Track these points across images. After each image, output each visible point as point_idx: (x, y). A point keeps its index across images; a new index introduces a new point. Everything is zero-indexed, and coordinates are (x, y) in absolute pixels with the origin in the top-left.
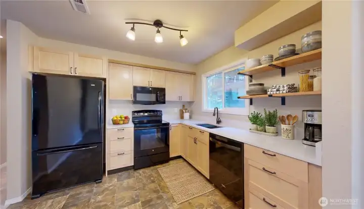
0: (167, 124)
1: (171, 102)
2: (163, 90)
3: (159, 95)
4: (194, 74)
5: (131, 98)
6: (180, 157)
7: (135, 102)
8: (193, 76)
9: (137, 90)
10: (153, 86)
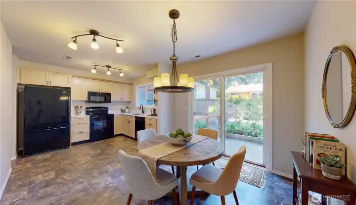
0: (112, 115)
1: (115, 102)
2: (109, 95)
3: (107, 97)
4: (132, 84)
5: (86, 99)
6: (121, 135)
7: (89, 101)
8: (130, 86)
9: (91, 94)
10: (102, 92)
